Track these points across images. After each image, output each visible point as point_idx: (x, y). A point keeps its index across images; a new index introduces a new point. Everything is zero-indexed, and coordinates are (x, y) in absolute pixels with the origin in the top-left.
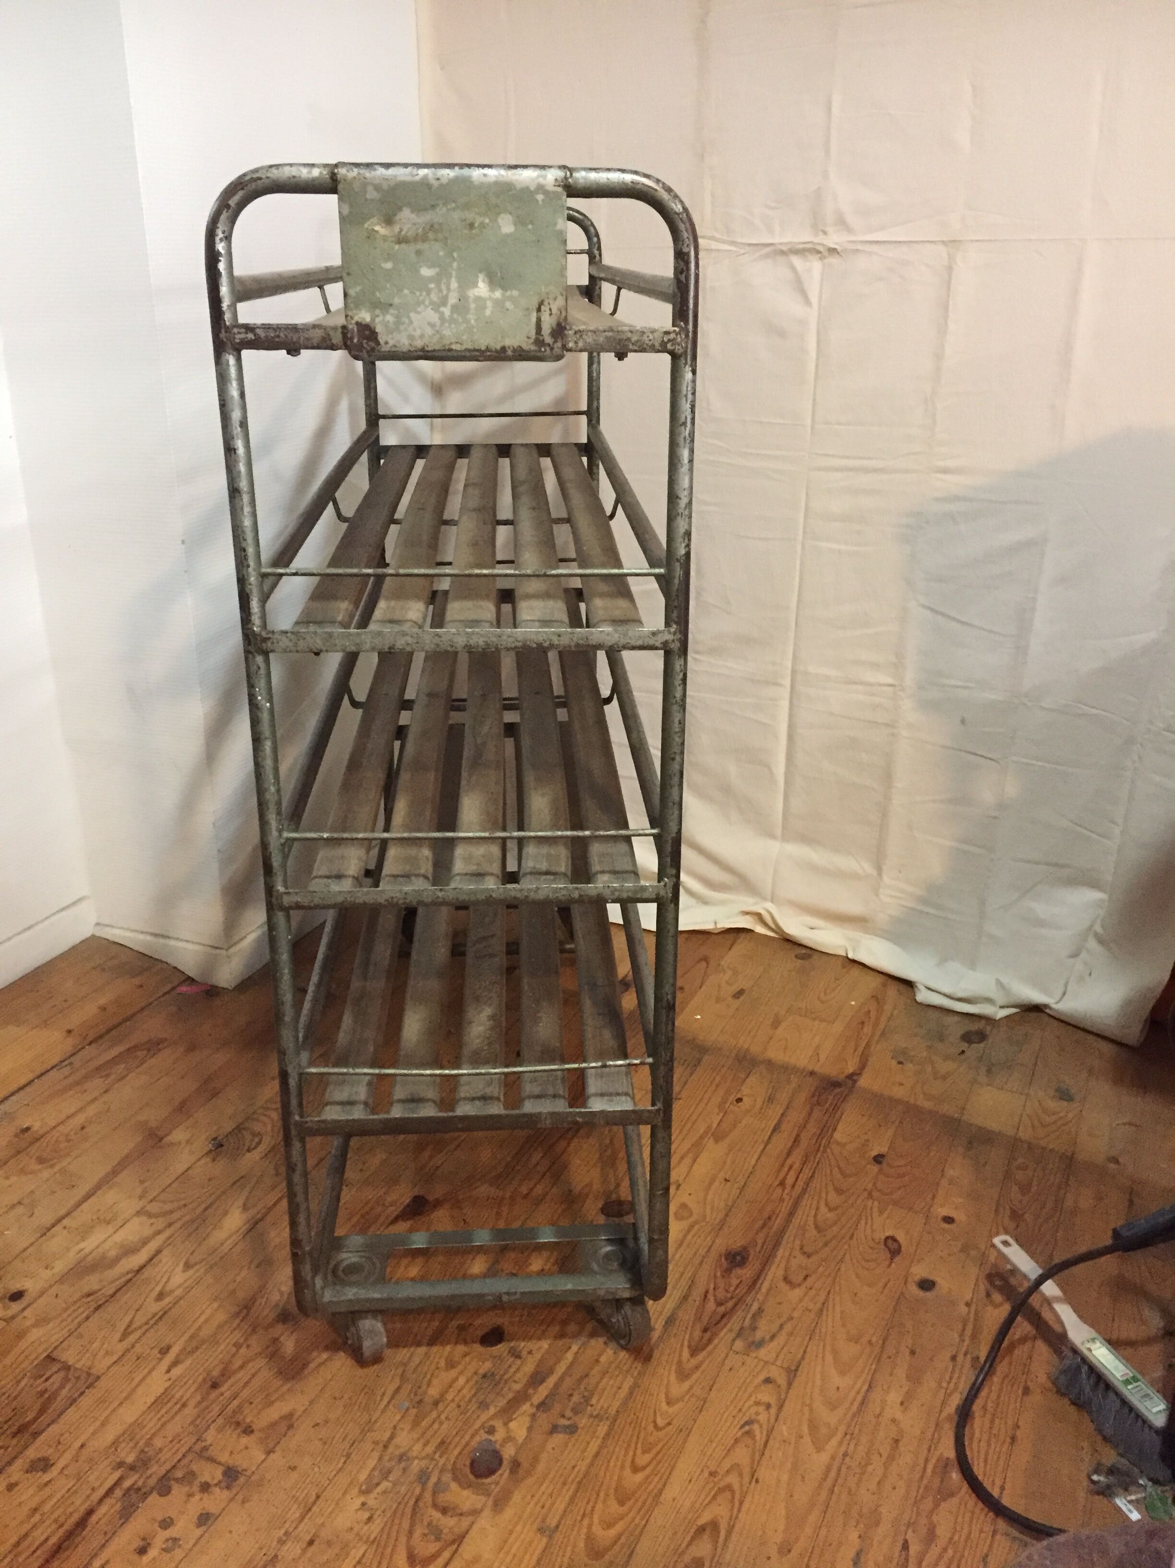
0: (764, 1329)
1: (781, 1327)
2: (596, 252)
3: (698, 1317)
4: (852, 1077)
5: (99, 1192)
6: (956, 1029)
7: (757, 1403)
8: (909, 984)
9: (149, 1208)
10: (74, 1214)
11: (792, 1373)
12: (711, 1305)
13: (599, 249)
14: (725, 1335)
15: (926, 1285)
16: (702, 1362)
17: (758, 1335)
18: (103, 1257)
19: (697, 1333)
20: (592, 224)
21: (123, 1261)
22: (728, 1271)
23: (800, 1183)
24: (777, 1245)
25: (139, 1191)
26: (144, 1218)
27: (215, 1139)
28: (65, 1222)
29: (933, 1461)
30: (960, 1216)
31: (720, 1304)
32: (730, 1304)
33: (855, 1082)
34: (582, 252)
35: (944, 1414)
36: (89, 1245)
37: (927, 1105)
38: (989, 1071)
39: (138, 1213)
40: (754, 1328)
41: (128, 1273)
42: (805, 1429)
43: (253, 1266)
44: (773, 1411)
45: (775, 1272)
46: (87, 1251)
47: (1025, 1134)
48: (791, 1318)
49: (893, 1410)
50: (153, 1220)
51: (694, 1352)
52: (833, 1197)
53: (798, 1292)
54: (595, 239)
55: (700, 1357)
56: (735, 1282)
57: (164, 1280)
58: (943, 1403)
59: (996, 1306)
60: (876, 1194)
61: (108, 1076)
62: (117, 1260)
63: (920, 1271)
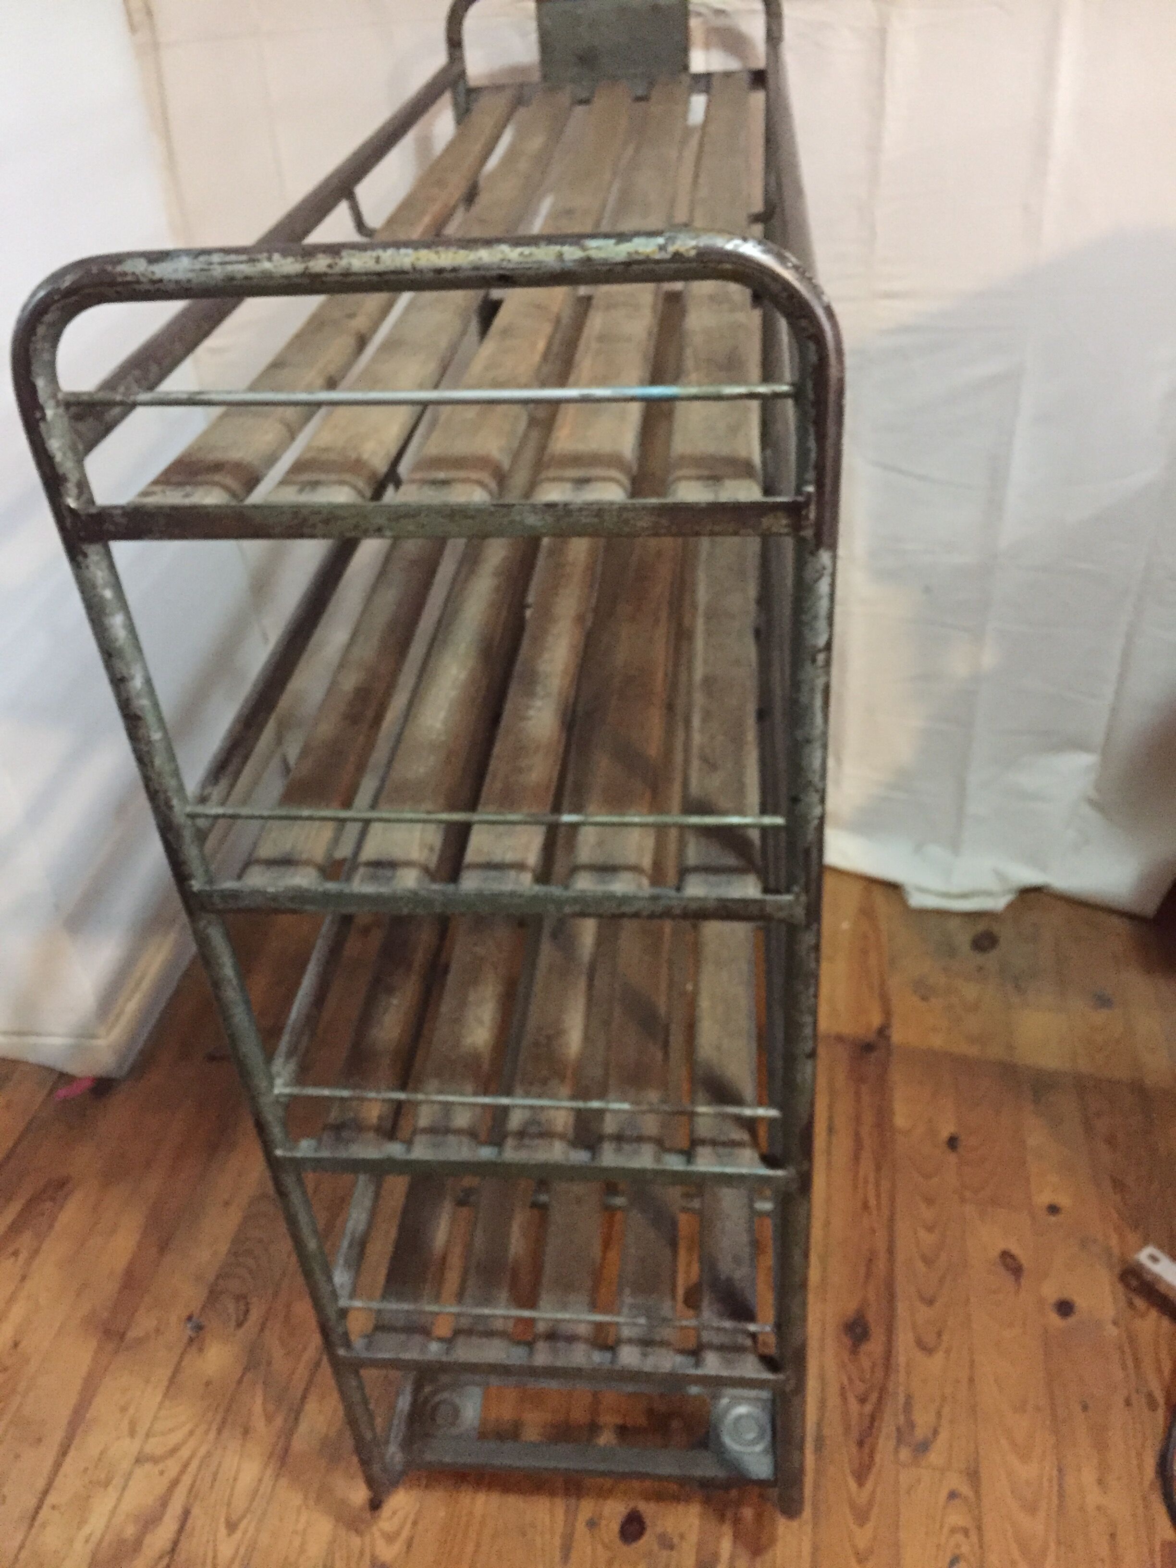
0: (923, 1419)
1: (939, 1415)
3: (847, 1429)
4: (883, 1032)
5: (76, 1442)
6: (963, 939)
7: (953, 1531)
8: (893, 888)
9: (148, 1449)
10: (56, 1483)
11: (973, 1476)
12: (854, 1405)
14: (885, 1444)
15: (1065, 1308)
16: (874, 1492)
17: (920, 1433)
18: (121, 1542)
19: (854, 1449)
21: (148, 1539)
22: (854, 1350)
23: (884, 1200)
24: (891, 1298)
25: (125, 1426)
26: (148, 1466)
27: (190, 1318)
28: (51, 1499)
29: (1158, 1548)
30: (1064, 1200)
31: (863, 1400)
32: (874, 1397)
33: (888, 1038)
35: (1147, 1483)
36: (96, 1523)
37: (973, 1051)
38: (1017, 987)
39: (139, 1460)
40: (911, 1425)
41: (161, 1558)
42: (1016, 1554)
43: (311, 1502)
44: (974, 1538)
45: (904, 1339)
46: (95, 1539)
47: (1084, 1066)
48: (944, 1398)
49: (1094, 1497)
50: (161, 1466)
51: (861, 1476)
52: (927, 1214)
53: (939, 1357)
55: (869, 1485)
56: (866, 1363)
57: (210, 1555)
58: (1140, 1467)
59: (1143, 1316)
60: (968, 1194)
61: (16, 1254)
62: (137, 1544)
63: (1051, 1291)
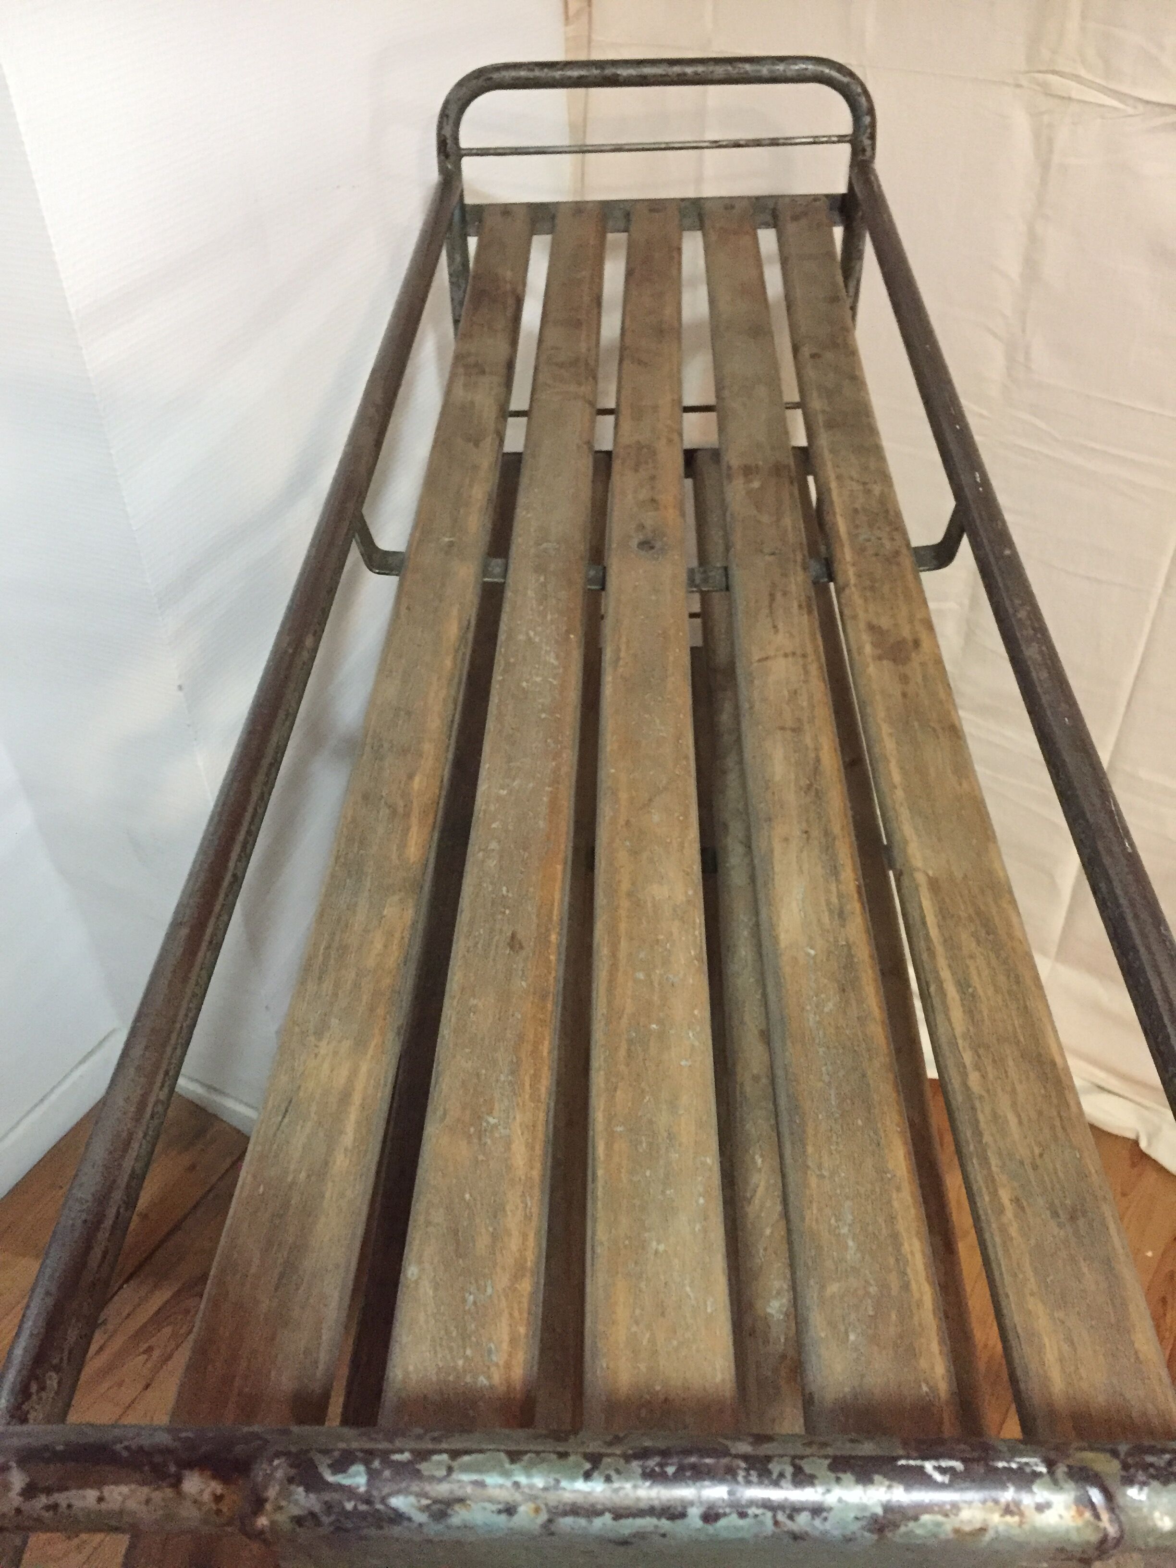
2: (867, 142)
13: (873, 137)
20: (866, 92)
34: (841, 139)
54: (867, 120)
